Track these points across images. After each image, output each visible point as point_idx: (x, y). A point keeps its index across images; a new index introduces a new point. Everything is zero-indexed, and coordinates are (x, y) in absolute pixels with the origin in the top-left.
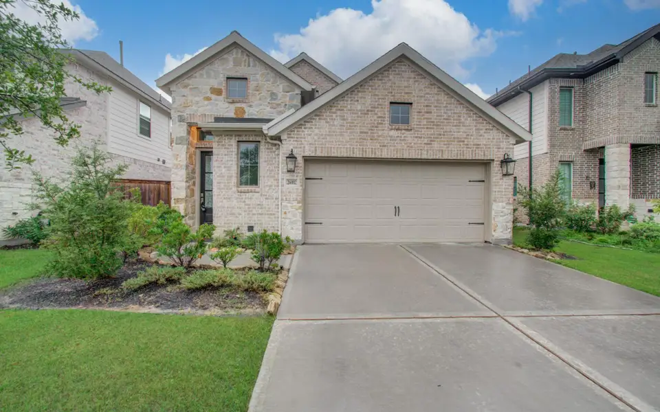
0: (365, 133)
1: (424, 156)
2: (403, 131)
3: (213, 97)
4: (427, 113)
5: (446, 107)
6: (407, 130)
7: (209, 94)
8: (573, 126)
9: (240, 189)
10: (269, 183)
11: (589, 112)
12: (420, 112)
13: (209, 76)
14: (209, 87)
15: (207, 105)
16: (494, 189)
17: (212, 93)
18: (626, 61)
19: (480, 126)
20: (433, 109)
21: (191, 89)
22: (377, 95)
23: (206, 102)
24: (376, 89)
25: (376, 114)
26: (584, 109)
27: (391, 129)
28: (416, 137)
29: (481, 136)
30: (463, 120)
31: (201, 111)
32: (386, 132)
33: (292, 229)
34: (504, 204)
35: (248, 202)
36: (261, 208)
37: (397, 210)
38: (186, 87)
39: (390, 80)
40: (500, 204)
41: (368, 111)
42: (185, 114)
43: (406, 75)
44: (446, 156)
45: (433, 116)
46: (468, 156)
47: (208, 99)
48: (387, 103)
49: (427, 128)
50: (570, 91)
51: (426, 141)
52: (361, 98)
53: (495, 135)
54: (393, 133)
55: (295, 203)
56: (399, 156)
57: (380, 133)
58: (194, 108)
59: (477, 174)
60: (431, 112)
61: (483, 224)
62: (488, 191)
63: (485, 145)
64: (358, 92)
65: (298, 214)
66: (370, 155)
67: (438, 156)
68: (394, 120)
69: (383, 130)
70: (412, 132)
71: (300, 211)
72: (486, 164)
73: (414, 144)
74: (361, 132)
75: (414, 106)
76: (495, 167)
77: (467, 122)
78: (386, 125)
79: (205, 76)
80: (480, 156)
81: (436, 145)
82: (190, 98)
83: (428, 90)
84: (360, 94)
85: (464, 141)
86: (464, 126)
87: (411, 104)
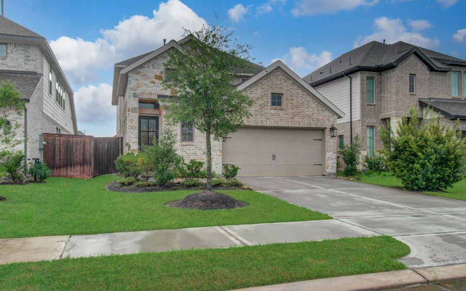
0: (258, 111)
1: (290, 125)
2: (278, 111)
3: (157, 81)
4: (291, 100)
5: (301, 97)
6: (280, 110)
7: (154, 80)
8: (374, 104)
9: (183, 143)
10: (200, 140)
11: (383, 95)
12: (287, 99)
13: (154, 67)
14: (154, 75)
15: (153, 87)
16: (327, 144)
17: (155, 78)
18: (400, 67)
19: (319, 108)
20: (295, 98)
21: (141, 75)
22: (264, 89)
23: (152, 85)
24: (263, 85)
25: (263, 100)
26: (380, 92)
27: (272, 109)
28: (286, 114)
29: (320, 114)
30: (310, 105)
31: (148, 90)
32: (269, 111)
33: (216, 168)
34: (332, 153)
35: (187, 151)
36: (196, 156)
37: (274, 157)
38: (138, 74)
39: (271, 80)
40: (330, 153)
41: (259, 98)
42: (138, 92)
43: (279, 77)
44: (301, 125)
45: (295, 102)
46: (313, 126)
47: (153, 82)
48: (270, 94)
49: (291, 109)
50: (373, 79)
51: (291, 116)
52: (255, 90)
53: (327, 113)
54: (273, 111)
55: (218, 153)
56: (276, 125)
57: (266, 111)
58: (144, 88)
59: (318, 135)
60: (293, 100)
61: (321, 165)
62: (324, 146)
63: (322, 119)
64: (254, 86)
65: (220, 159)
66: (260, 124)
67: (298, 125)
68: (273, 104)
69: (267, 109)
70: (283, 111)
71: (221, 157)
72: (323, 130)
73: (285, 118)
74: (255, 111)
75: (285, 95)
76: (327, 132)
77: (312, 106)
78: (269, 107)
79: (151, 67)
80: (319, 126)
81: (296, 119)
82: (141, 81)
83: (292, 87)
84: (254, 88)
85: (311, 117)
86: (311, 108)
87: (283, 94)
